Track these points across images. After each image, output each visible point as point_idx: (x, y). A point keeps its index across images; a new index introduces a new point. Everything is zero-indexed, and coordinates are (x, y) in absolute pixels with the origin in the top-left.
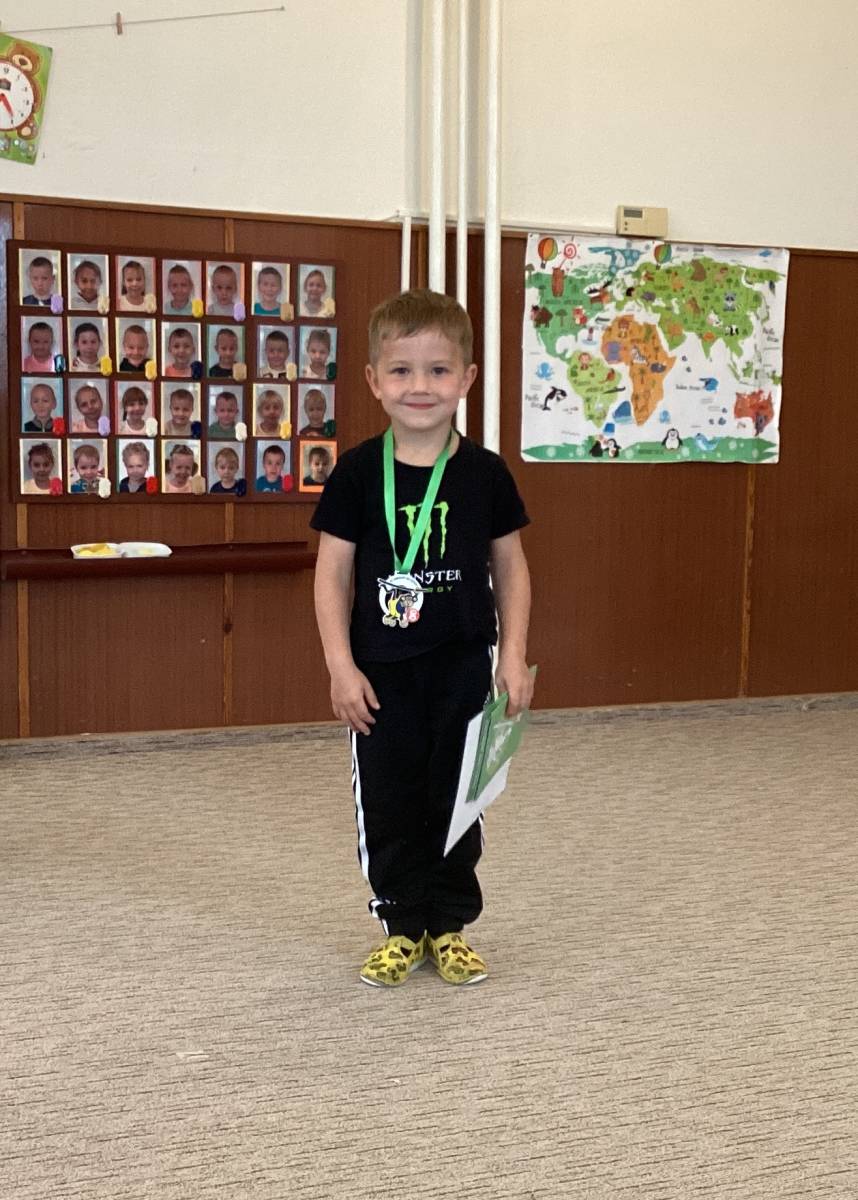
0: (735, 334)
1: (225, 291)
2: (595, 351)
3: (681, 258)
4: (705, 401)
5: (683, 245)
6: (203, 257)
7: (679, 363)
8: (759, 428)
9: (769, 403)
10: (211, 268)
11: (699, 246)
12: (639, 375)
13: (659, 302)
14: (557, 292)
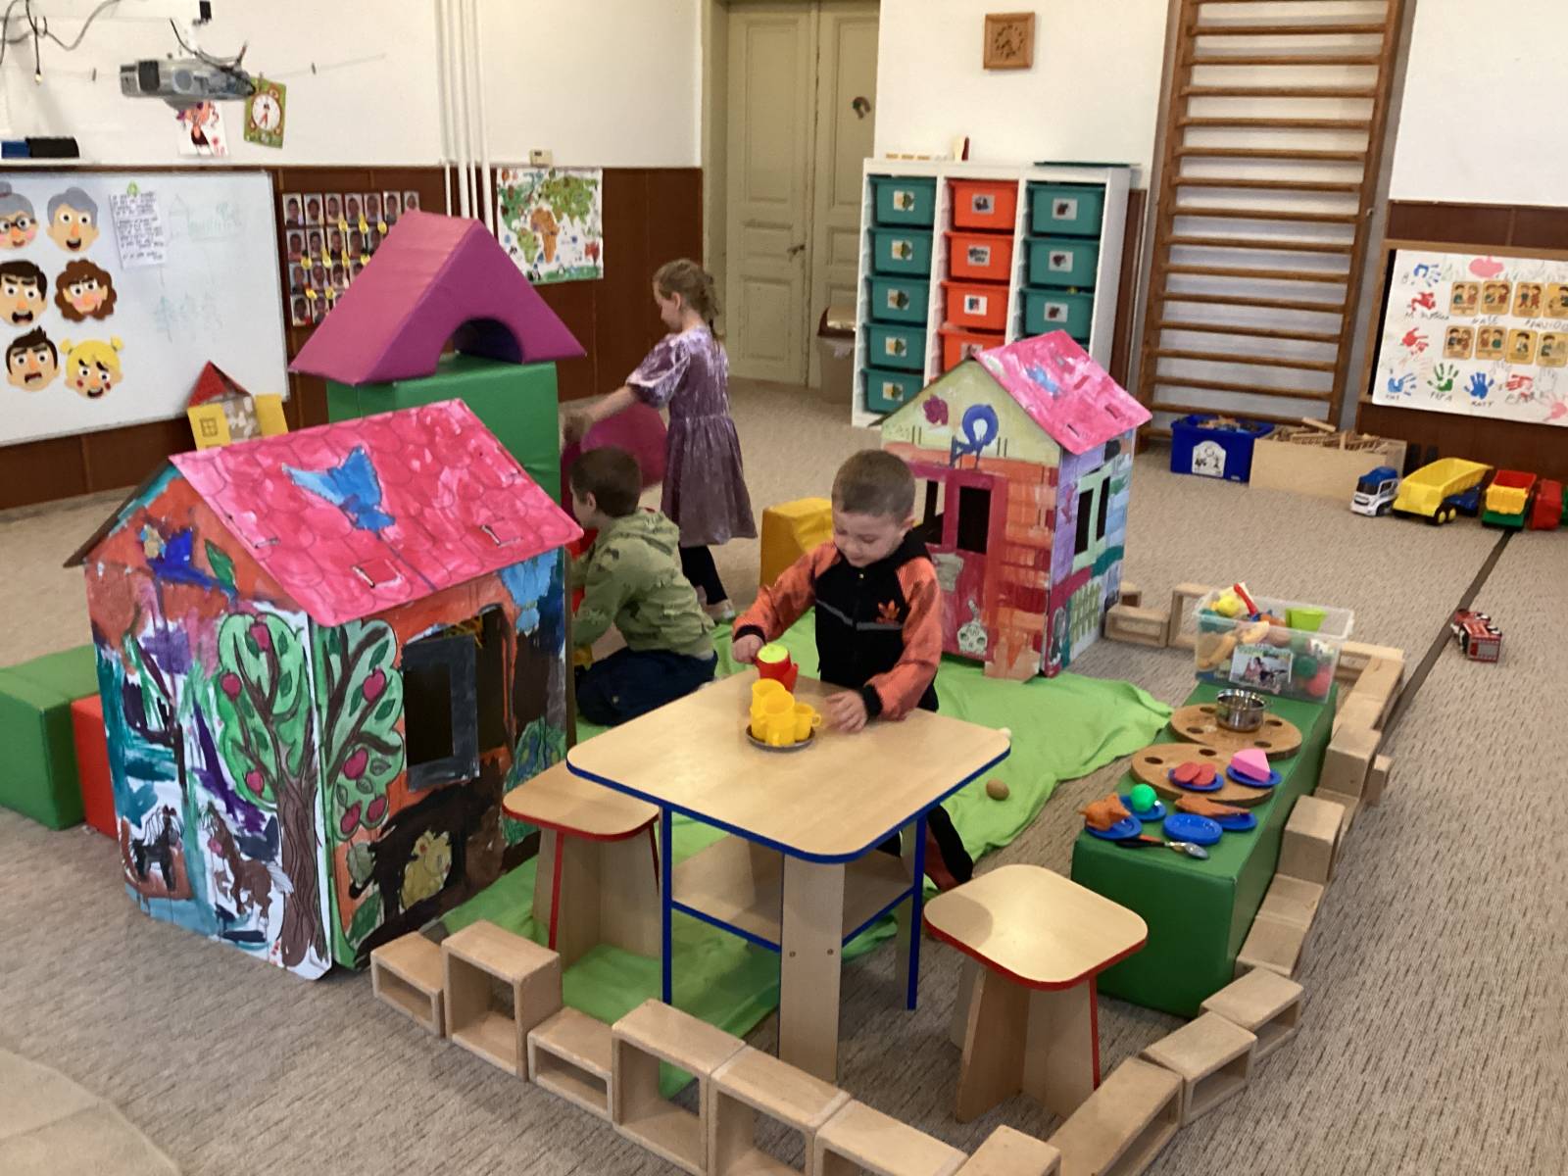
0: (583, 214)
1: (373, 208)
2: (528, 227)
3: (560, 176)
4: (574, 249)
5: (560, 169)
6: (361, 192)
7: (561, 232)
8: (595, 259)
9: (597, 250)
10: (366, 197)
11: (566, 169)
12: (546, 238)
13: (552, 199)
14: (511, 197)
